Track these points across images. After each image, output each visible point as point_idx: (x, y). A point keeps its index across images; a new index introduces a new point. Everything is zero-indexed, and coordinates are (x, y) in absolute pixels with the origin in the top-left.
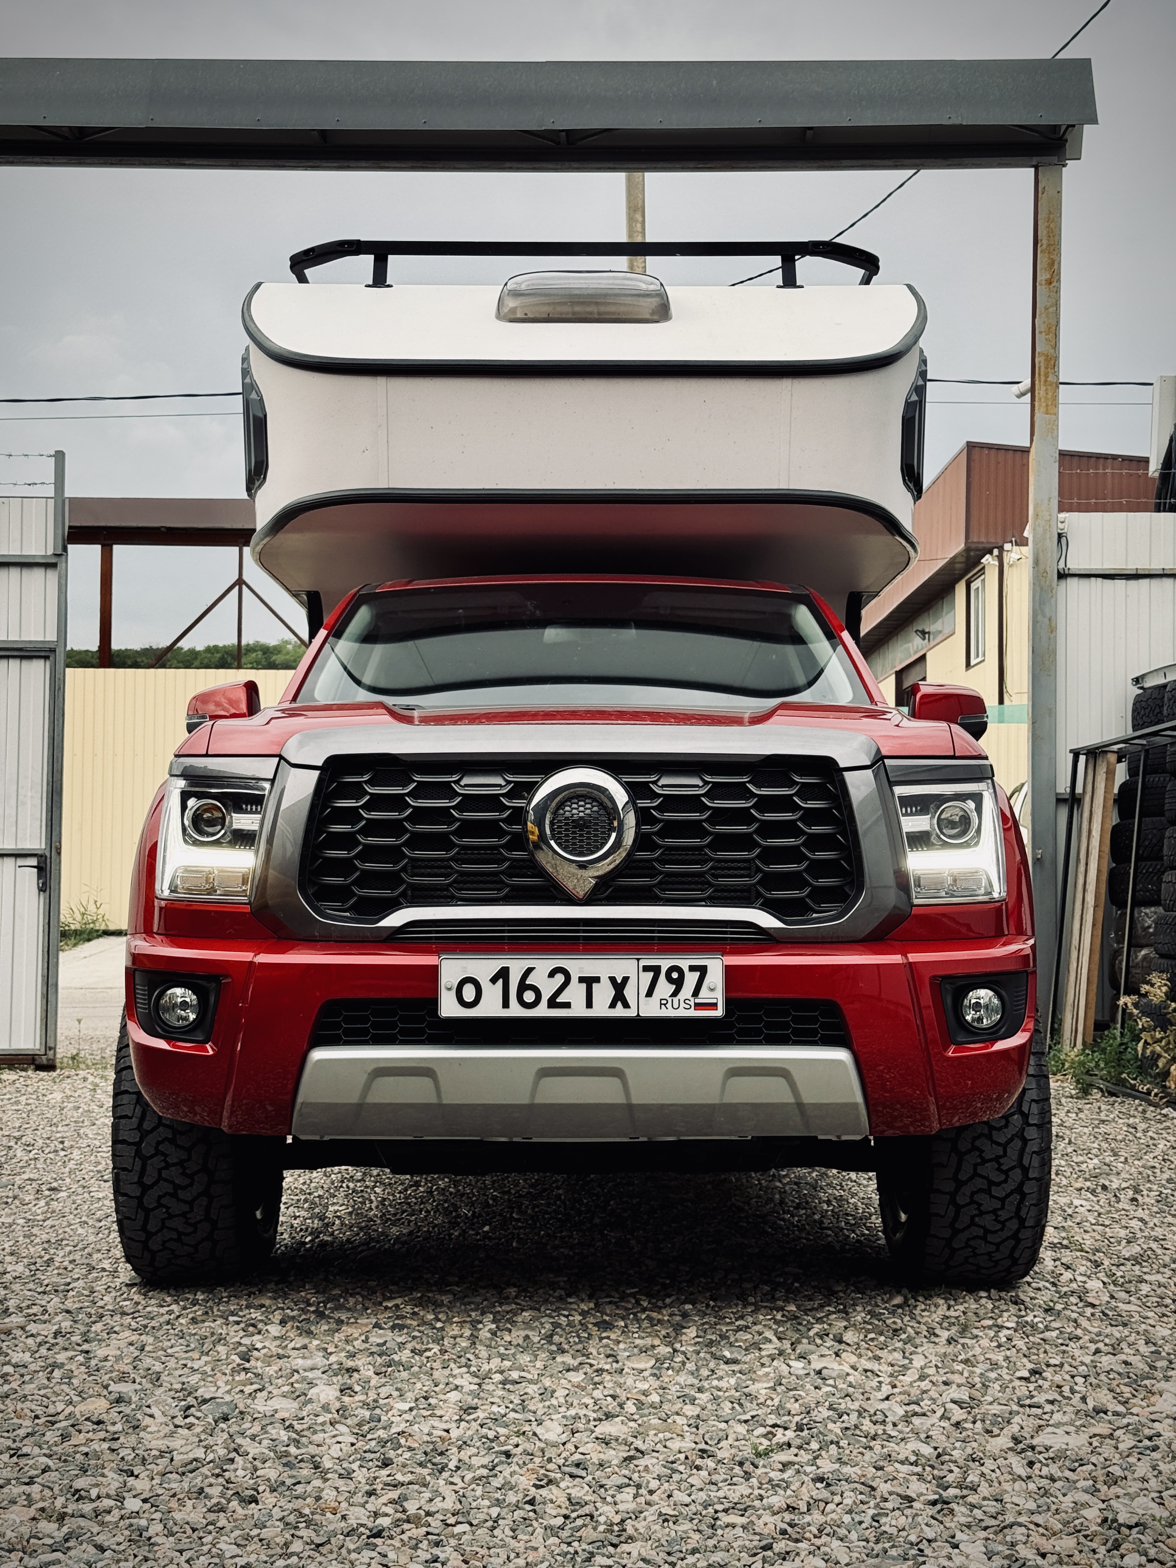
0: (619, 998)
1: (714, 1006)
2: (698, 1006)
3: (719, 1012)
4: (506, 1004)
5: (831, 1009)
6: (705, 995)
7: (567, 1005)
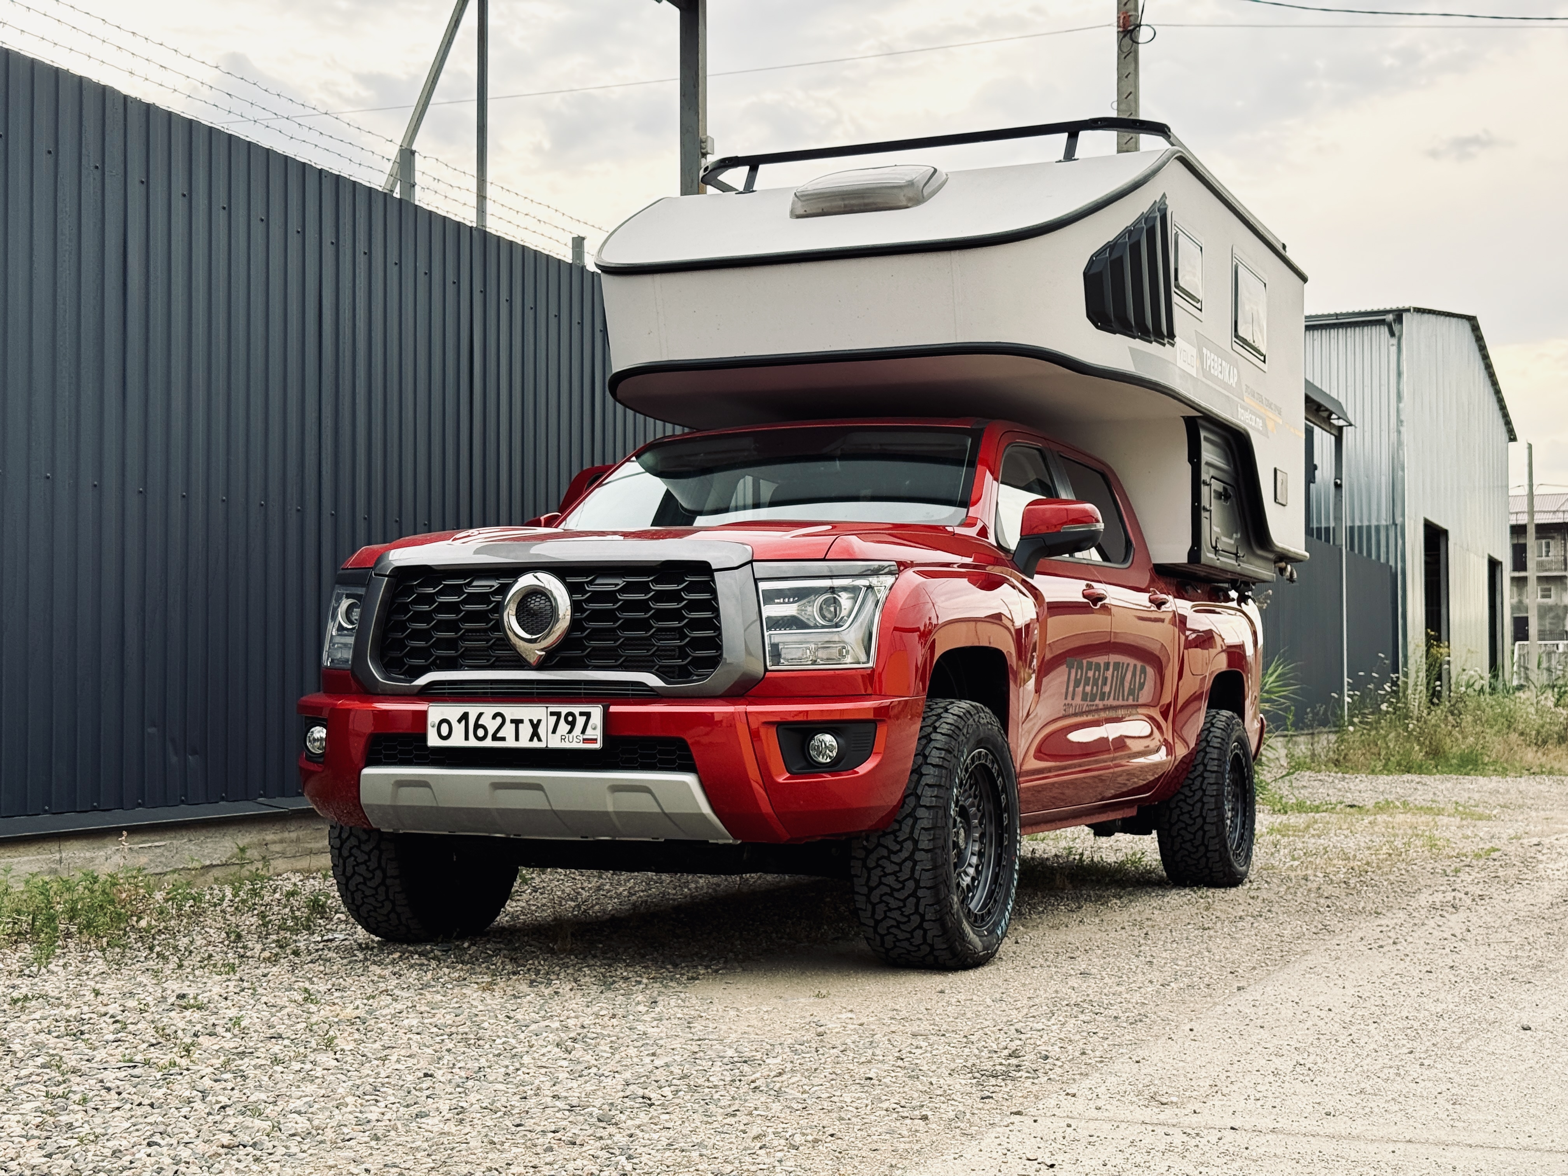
0: (535, 735)
1: (594, 741)
2: (585, 741)
3: (598, 746)
4: (467, 738)
5: (682, 745)
6: (590, 733)
7: (503, 739)
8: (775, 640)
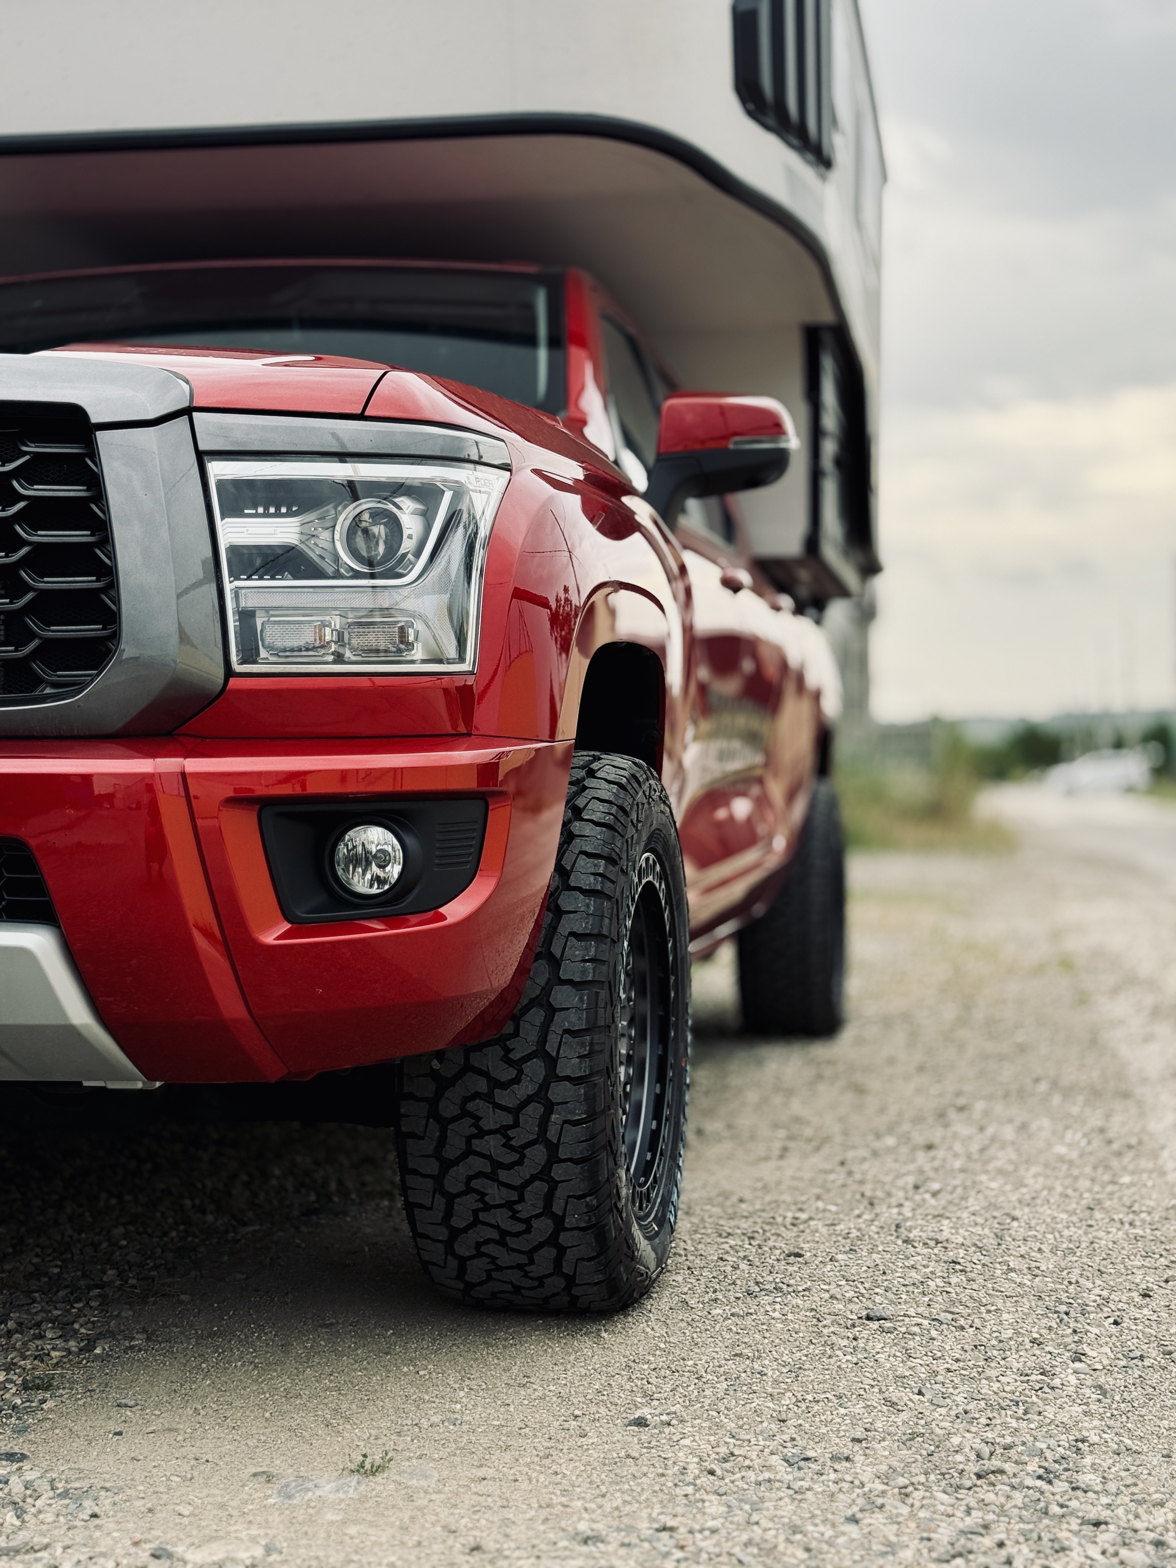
8: (249, 602)
